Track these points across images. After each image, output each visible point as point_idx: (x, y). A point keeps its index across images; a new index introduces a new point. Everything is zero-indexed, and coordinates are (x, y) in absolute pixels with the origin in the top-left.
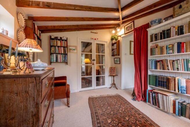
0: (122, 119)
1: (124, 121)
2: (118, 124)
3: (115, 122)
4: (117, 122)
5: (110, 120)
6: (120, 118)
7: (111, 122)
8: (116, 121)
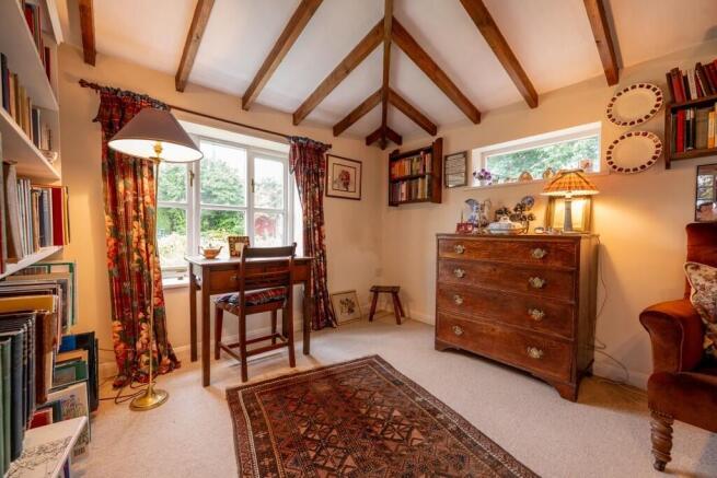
0: (369, 453)
1: (365, 448)
2: (385, 430)
3: (397, 437)
4: (390, 436)
5: (416, 442)
6: (377, 459)
7: (409, 433)
8: (392, 439)
